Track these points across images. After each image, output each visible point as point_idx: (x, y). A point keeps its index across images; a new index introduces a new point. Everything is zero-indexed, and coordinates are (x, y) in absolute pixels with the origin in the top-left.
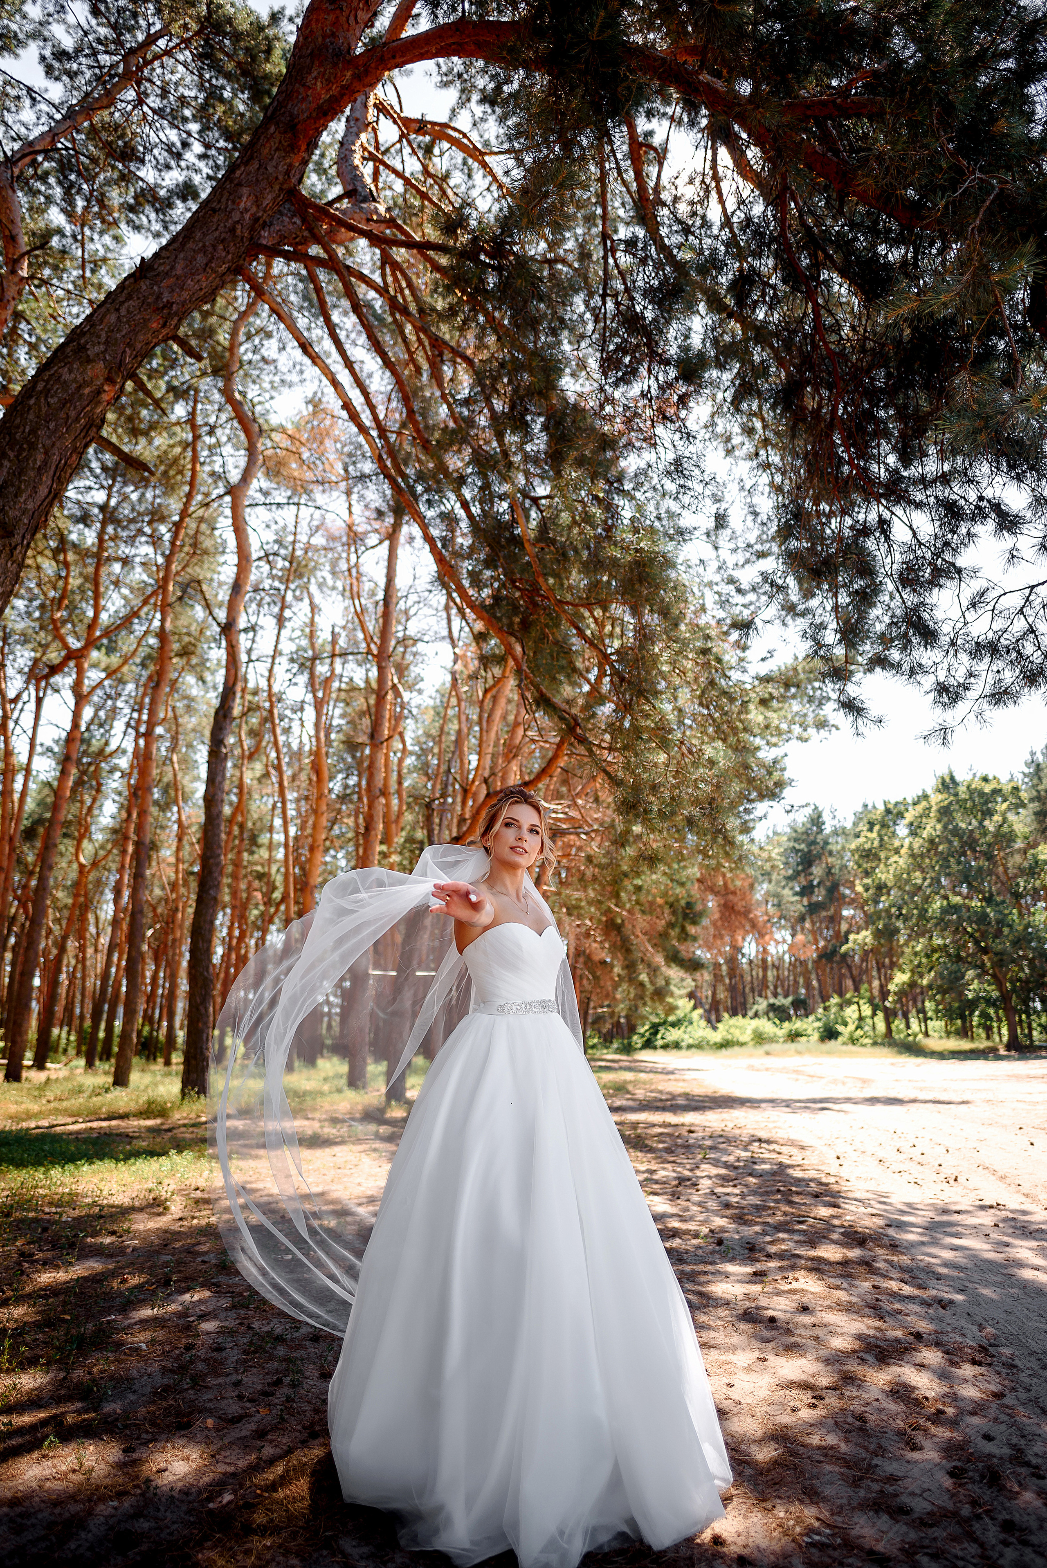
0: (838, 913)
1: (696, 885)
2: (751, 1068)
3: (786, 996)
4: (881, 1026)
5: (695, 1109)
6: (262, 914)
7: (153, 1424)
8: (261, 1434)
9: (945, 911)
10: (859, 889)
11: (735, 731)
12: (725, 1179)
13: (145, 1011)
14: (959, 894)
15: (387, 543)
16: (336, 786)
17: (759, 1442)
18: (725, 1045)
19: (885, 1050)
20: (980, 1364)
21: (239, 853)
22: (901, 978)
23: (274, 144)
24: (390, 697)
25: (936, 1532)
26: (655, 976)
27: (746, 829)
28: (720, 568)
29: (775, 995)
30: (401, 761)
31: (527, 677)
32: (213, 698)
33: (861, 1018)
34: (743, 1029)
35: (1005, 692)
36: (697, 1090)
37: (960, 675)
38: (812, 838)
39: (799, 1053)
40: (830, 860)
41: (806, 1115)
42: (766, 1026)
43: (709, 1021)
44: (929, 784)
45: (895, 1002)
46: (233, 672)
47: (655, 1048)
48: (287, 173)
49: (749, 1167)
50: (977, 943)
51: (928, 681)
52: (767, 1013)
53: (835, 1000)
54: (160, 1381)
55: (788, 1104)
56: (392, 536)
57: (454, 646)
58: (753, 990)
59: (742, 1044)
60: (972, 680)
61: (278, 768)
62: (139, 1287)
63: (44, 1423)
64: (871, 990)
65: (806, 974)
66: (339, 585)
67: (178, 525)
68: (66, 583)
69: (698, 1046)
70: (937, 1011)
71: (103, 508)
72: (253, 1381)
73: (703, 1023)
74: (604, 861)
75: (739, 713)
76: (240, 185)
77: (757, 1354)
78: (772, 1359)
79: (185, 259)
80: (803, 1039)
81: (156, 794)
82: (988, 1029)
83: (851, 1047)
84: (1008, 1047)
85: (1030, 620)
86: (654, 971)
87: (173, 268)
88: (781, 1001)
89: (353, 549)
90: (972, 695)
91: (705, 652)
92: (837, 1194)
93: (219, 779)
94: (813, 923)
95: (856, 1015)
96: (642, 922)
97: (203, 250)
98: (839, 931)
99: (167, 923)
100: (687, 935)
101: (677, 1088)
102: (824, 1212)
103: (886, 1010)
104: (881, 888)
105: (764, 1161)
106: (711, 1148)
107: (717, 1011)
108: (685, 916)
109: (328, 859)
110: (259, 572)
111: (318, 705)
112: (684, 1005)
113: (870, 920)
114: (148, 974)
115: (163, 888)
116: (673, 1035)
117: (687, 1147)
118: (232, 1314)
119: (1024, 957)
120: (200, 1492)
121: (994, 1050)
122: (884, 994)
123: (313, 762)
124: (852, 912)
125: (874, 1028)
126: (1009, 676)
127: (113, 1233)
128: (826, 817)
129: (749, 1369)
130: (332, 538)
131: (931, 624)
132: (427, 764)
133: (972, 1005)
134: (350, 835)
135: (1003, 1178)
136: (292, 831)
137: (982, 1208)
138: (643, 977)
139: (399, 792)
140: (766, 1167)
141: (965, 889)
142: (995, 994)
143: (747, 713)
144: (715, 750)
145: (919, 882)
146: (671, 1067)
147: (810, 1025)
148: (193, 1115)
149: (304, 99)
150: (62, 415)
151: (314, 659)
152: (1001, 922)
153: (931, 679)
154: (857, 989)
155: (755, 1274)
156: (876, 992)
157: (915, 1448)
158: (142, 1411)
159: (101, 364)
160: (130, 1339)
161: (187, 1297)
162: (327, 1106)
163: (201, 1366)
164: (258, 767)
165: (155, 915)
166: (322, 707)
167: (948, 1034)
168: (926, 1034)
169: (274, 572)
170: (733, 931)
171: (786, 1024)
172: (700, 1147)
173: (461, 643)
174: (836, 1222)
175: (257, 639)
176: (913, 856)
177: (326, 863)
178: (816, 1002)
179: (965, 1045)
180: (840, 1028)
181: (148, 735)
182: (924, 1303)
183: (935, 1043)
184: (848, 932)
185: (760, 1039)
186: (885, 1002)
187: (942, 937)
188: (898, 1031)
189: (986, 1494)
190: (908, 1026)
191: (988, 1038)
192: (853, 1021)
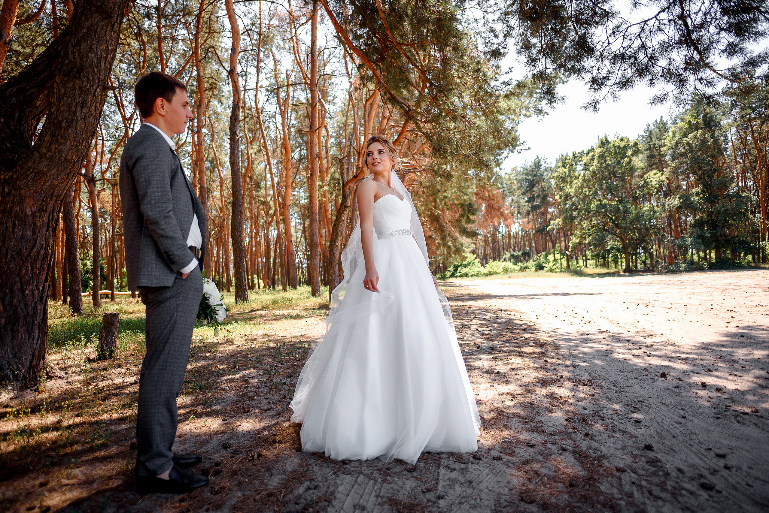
0: (546, 209)
1: (474, 196)
2: (502, 284)
3: (519, 251)
4: (565, 263)
5: (473, 300)
6: (266, 222)
7: (233, 412)
8: (279, 414)
9: (598, 207)
10: (557, 197)
11: (492, 112)
12: (483, 325)
13: (216, 269)
14: (607, 198)
15: (310, 21)
16: (296, 155)
17: (487, 412)
18: (490, 274)
19: (566, 274)
20: (586, 385)
21: (251, 191)
22: (575, 240)
24: (318, 106)
25: (556, 437)
26: (455, 242)
27: (498, 164)
28: (485, 23)
29: (514, 251)
30: (327, 141)
31: (383, 86)
32: (229, 112)
33: (555, 260)
34: (498, 267)
35: (628, 81)
36: (474, 293)
37: (604, 72)
38: (535, 173)
39: (526, 277)
40: (543, 184)
41: (525, 301)
42: (509, 265)
43: (482, 265)
44: (595, 143)
45: (572, 252)
46: (237, 96)
47: (456, 277)
49: (494, 321)
50: (613, 222)
51: (588, 77)
52: (510, 260)
53: (543, 253)
54: (235, 399)
55: (516, 297)
56: (312, 17)
57: (350, 78)
58: (503, 249)
59: (496, 273)
60: (610, 75)
61: (265, 147)
62: (224, 369)
63: (189, 413)
64: (560, 246)
65: (530, 240)
66: (287, 46)
67: (198, 16)
68: (145, 53)
69: (477, 275)
70: (592, 256)
71: (157, 8)
72: (274, 397)
73: (479, 265)
74: (428, 184)
75: (495, 102)
77: (490, 384)
78: (496, 386)
80: (527, 270)
81: (207, 164)
82: (616, 263)
83: (550, 273)
84: (625, 271)
85: (643, 40)
86: (455, 240)
88: (517, 253)
89: (293, 26)
90: (609, 83)
91: (478, 70)
92: (535, 329)
93: (236, 152)
94: (533, 216)
95: (553, 258)
96: (448, 215)
98: (546, 219)
99: (220, 227)
100: (470, 220)
101: (464, 292)
102: (527, 336)
103: (567, 256)
104: (567, 197)
105: (502, 318)
106: (478, 313)
107: (486, 259)
108: (469, 211)
109: (295, 193)
110: (244, 42)
111: (283, 114)
112: (470, 257)
113: (561, 213)
114: (215, 252)
115: (217, 211)
116: (465, 270)
117: (468, 313)
118: (264, 376)
119: (636, 228)
120: (254, 432)
121: (619, 272)
122: (567, 248)
123: (282, 144)
124: (553, 210)
125: (561, 264)
126: (630, 72)
127: (210, 352)
128: (542, 162)
129: (486, 389)
130: (281, 20)
131: (590, 44)
132: (340, 143)
133: (609, 252)
134: (305, 180)
135: (611, 321)
136: (276, 180)
137: (600, 332)
138: (450, 243)
139: (327, 157)
140: (504, 320)
141: (609, 196)
142: (620, 245)
143: (498, 102)
144: (481, 122)
145: (587, 193)
146: (463, 285)
147: (531, 263)
148: (242, 310)
151: (278, 88)
152: (626, 211)
153: (589, 75)
154: (554, 247)
155: (493, 358)
156: (563, 248)
157: (552, 412)
158: (228, 408)
160: (221, 386)
161: (244, 372)
162: (302, 304)
163: (252, 393)
164: (255, 147)
165: (215, 224)
166: (284, 114)
167: (597, 266)
168: (586, 266)
169: (253, 42)
170: (492, 218)
171: (519, 264)
172: (473, 313)
173: (353, 77)
174: (532, 339)
175: (248, 80)
176: (584, 180)
177: (294, 195)
178: (533, 254)
179: (605, 271)
180: (545, 265)
181: (199, 132)
182: (566, 366)
183: (590, 270)
184: (550, 220)
185: (506, 271)
186: (567, 252)
187: (597, 220)
188: (573, 265)
189: (579, 426)
190: (578, 263)
191: (616, 267)
192: (551, 261)
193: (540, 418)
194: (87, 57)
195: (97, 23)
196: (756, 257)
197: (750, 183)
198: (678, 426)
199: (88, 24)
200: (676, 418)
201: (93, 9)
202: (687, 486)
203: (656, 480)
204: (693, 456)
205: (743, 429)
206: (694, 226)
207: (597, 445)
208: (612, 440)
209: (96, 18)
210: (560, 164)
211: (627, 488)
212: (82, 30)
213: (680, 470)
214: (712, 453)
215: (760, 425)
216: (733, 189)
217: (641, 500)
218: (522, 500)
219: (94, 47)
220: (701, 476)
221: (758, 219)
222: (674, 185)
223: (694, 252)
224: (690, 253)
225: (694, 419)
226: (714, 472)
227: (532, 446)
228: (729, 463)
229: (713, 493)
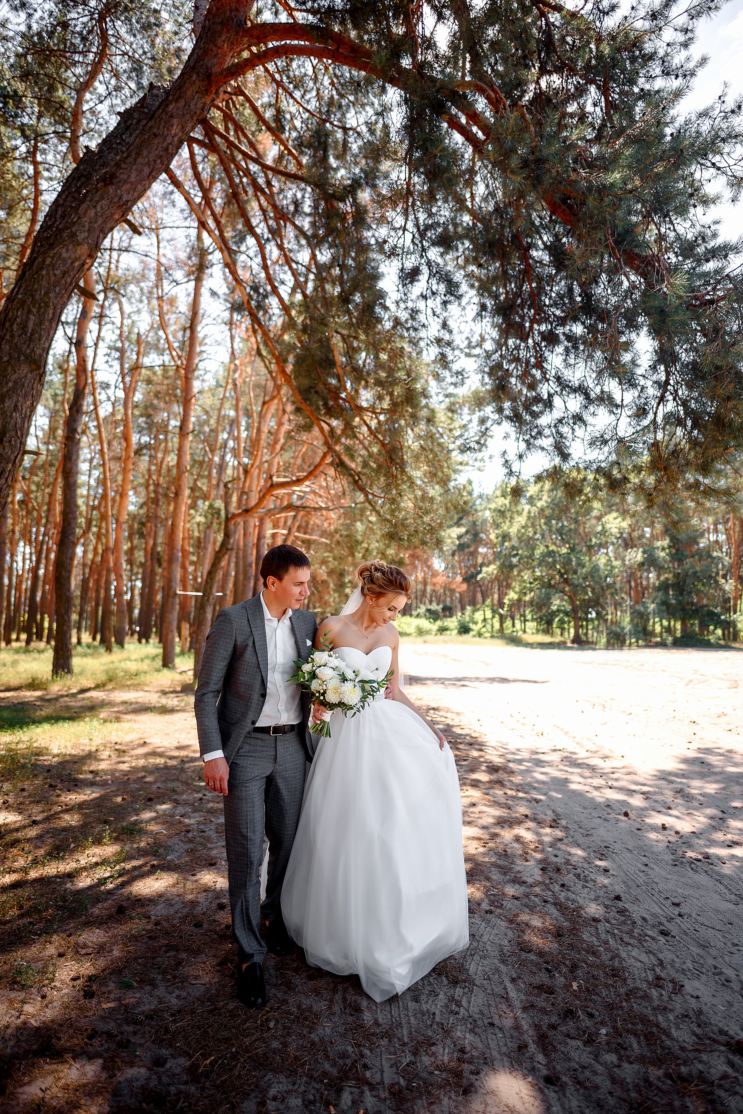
0: (476, 549)
3: (438, 604)
4: (497, 625)
9: (544, 555)
10: (492, 536)
14: (556, 544)
19: (498, 641)
20: (553, 827)
22: (512, 595)
23: (195, 88)
25: (536, 888)
29: (431, 603)
33: (485, 620)
34: (409, 625)
39: (445, 642)
40: (475, 515)
41: (455, 690)
42: (425, 624)
45: (507, 610)
46: (83, 378)
48: (203, 109)
50: (562, 575)
52: (425, 615)
53: (469, 608)
55: (442, 681)
58: (417, 600)
59: (409, 635)
61: (100, 438)
64: (493, 600)
70: (532, 616)
76: (172, 116)
79: (136, 170)
80: (448, 632)
82: (563, 629)
83: (477, 639)
84: (573, 642)
87: (129, 177)
88: (434, 607)
92: (481, 744)
93: (74, 457)
94: (460, 557)
95: (482, 618)
97: (148, 164)
98: (477, 563)
102: (475, 754)
103: (501, 616)
104: (505, 537)
111: (127, 389)
113: (497, 556)
119: (589, 586)
121: (564, 643)
122: (501, 605)
123: (122, 433)
124: (485, 550)
125: (492, 627)
133: (554, 614)
135: (566, 733)
137: (555, 750)
142: (569, 608)
147: (452, 623)
148: (67, 688)
149: (216, 55)
150: (63, 282)
152: (578, 563)
154: (484, 601)
156: (496, 602)
157: (527, 861)
159: (86, 246)
166: (130, 391)
167: (538, 631)
168: (525, 631)
171: (438, 623)
174: (482, 760)
176: (529, 518)
178: (457, 609)
179: (547, 639)
180: (471, 626)
182: (528, 801)
183: (529, 638)
184: (482, 565)
185: (421, 632)
186: (501, 611)
187: (541, 571)
188: (507, 629)
189: (555, 876)
190: (514, 626)
191: (562, 634)
192: (480, 622)
193: (518, 868)
194: (11, 417)
195: (25, 376)
196: (726, 632)
197: (722, 538)
198: (641, 874)
199: (14, 377)
200: (640, 866)
201: (22, 358)
202: (649, 933)
203: (625, 928)
204: (655, 905)
205: (696, 877)
206: (658, 589)
207: (573, 896)
208: (586, 890)
209: (25, 369)
210: (499, 493)
211: (603, 936)
212: (7, 384)
213: (644, 919)
214: (669, 902)
215: (710, 872)
216: (703, 543)
217: (615, 946)
218: (522, 949)
219: (19, 404)
220: (660, 923)
221: (729, 586)
222: (636, 534)
223: (657, 620)
224: (651, 621)
225: (655, 867)
226: (670, 920)
227: (517, 899)
228: (683, 911)
229: (669, 938)
